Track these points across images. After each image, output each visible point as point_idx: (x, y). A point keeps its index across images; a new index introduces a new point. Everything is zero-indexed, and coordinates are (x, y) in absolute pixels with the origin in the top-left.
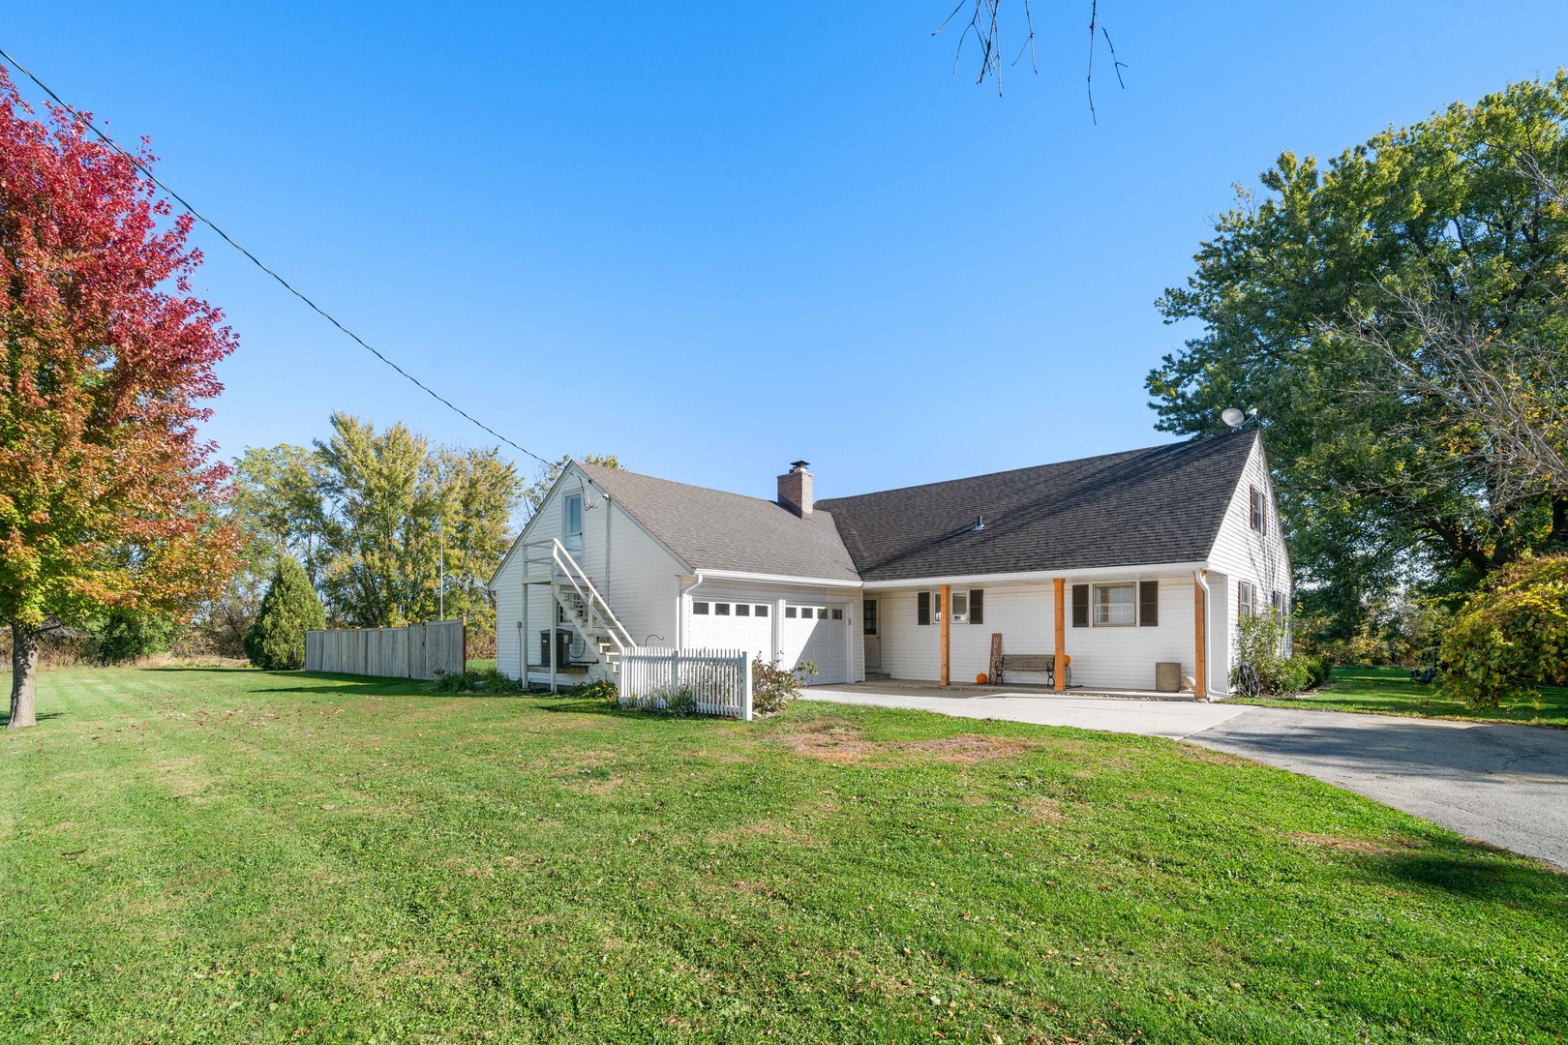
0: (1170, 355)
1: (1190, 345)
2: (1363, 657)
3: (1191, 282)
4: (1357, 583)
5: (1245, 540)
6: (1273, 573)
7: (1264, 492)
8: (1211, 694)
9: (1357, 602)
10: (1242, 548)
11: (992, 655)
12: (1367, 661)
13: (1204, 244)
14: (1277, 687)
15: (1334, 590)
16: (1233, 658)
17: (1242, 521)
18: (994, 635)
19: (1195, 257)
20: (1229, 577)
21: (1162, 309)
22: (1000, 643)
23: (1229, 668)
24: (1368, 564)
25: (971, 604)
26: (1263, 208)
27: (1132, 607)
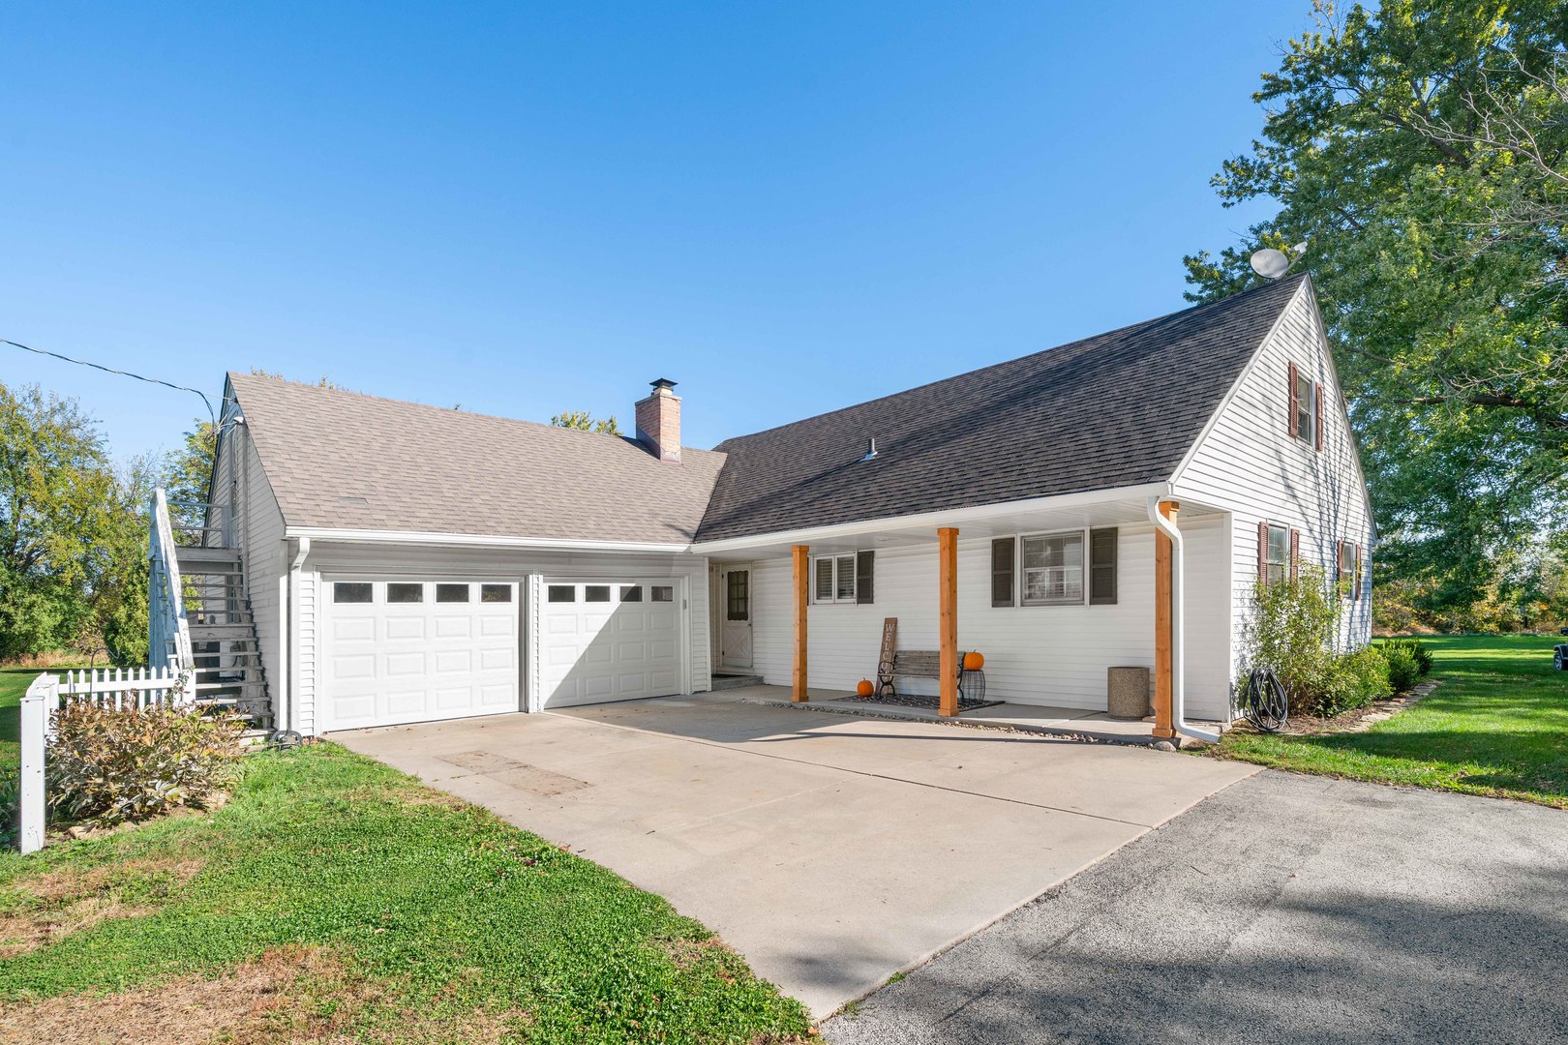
0: (1231, 249)
1: (1256, 232)
2: (1487, 621)
3: (1257, 146)
4: (1479, 530)
5: (1272, 453)
6: (1336, 512)
7: (1317, 380)
8: (1186, 732)
9: (1479, 556)
10: (1269, 467)
11: (883, 651)
12: (1492, 626)
13: (1265, 77)
14: (1328, 705)
15: (1448, 541)
16: (1243, 658)
17: (1268, 419)
18: (887, 621)
19: (1255, 96)
20: (1234, 515)
21: (1220, 188)
22: (895, 633)
23: (1234, 675)
24: (1496, 505)
25: (859, 574)
26: (1351, 17)
27: (1077, 572)
